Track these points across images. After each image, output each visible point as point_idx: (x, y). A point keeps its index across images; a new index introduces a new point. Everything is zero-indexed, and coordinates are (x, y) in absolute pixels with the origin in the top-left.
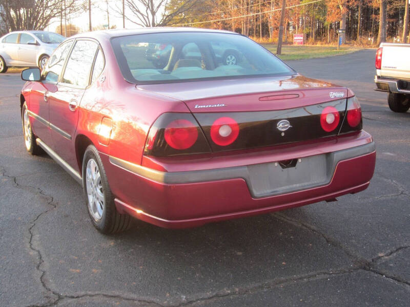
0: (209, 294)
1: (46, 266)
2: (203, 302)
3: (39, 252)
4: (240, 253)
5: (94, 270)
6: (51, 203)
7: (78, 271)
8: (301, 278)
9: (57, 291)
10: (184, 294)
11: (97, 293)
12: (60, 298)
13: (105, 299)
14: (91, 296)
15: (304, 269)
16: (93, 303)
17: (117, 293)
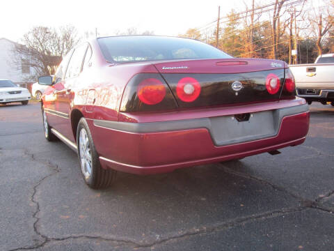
0: (181, 233)
1: (41, 214)
2: (175, 240)
3: (38, 204)
4: (203, 199)
5: (81, 216)
6: (56, 169)
7: (67, 217)
8: (259, 217)
9: (46, 234)
10: (158, 233)
11: (81, 235)
12: (47, 240)
13: (88, 240)
14: (74, 237)
15: (260, 209)
16: (76, 244)
17: (98, 235)
